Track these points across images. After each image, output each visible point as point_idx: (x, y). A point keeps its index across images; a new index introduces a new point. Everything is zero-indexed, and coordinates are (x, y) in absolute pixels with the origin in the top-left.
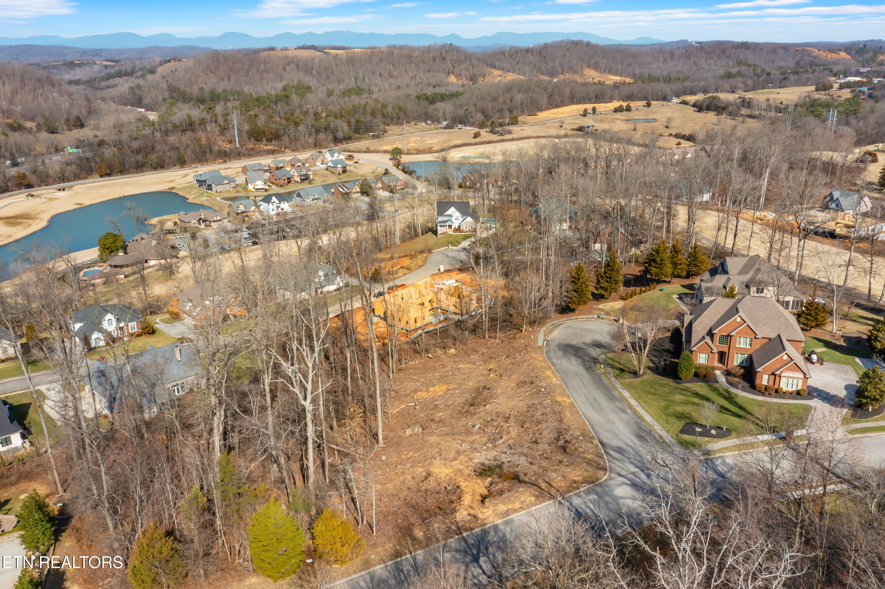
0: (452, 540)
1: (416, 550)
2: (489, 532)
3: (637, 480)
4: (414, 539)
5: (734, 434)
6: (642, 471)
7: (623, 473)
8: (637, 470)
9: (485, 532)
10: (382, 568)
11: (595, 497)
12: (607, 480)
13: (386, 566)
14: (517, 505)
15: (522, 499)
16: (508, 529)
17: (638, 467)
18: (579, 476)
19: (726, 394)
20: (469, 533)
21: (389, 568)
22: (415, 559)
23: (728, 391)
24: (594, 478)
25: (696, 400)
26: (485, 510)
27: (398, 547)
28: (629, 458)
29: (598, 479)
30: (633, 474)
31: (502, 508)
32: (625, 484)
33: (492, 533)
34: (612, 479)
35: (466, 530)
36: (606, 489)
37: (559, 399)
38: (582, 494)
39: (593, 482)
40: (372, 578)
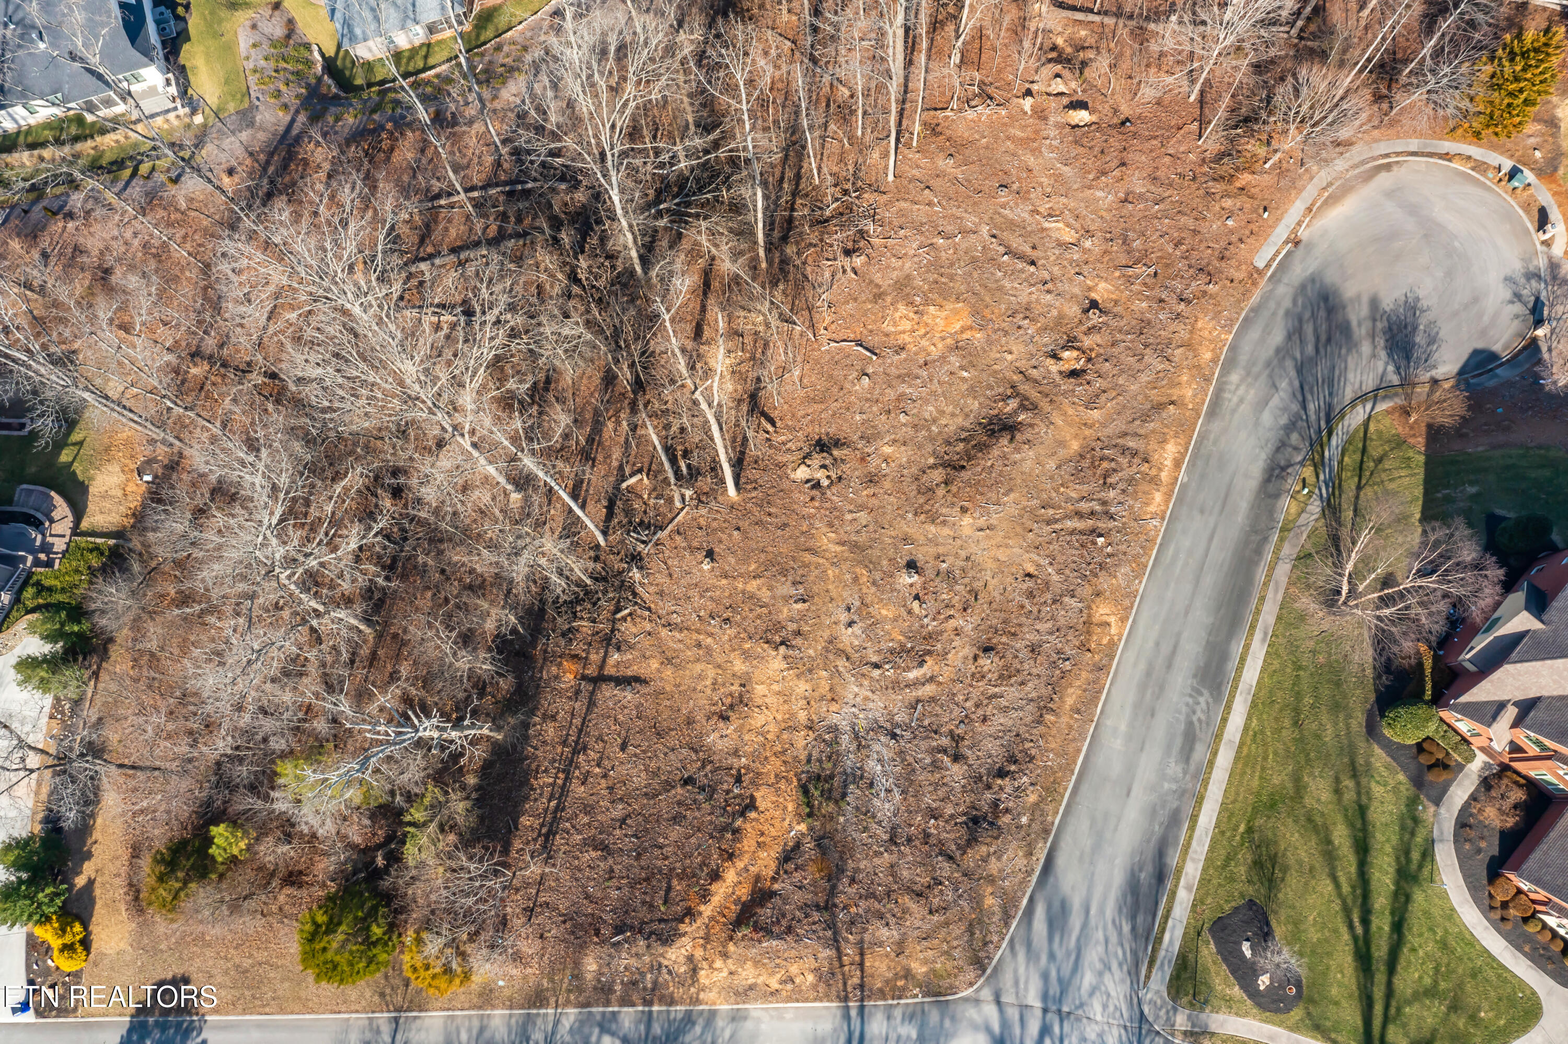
0: (631, 1009)
1: (568, 1003)
2: (694, 1024)
3: (1017, 1031)
4: (577, 976)
5: (1297, 1013)
6: (1045, 1011)
7: (1008, 998)
8: (1038, 1004)
9: (689, 1019)
10: (503, 1016)
11: (914, 1035)
12: (966, 1000)
13: (511, 1016)
14: (774, 984)
15: (794, 969)
16: (727, 1034)
17: (1045, 997)
18: (925, 962)
19: (1415, 856)
20: (664, 1008)
21: (513, 1021)
22: (557, 1023)
23: (1428, 853)
24: (945, 983)
25: (1341, 836)
26: (718, 964)
27: (545, 983)
28: (1052, 956)
29: (952, 990)
30: (1024, 1008)
31: (748, 974)
32: (988, 1030)
33: (698, 1029)
34: (977, 1001)
35: (662, 1000)
36: (947, 1023)
37: (1102, 611)
38: (898, 1013)
39: (939, 994)
40: (482, 1030)
